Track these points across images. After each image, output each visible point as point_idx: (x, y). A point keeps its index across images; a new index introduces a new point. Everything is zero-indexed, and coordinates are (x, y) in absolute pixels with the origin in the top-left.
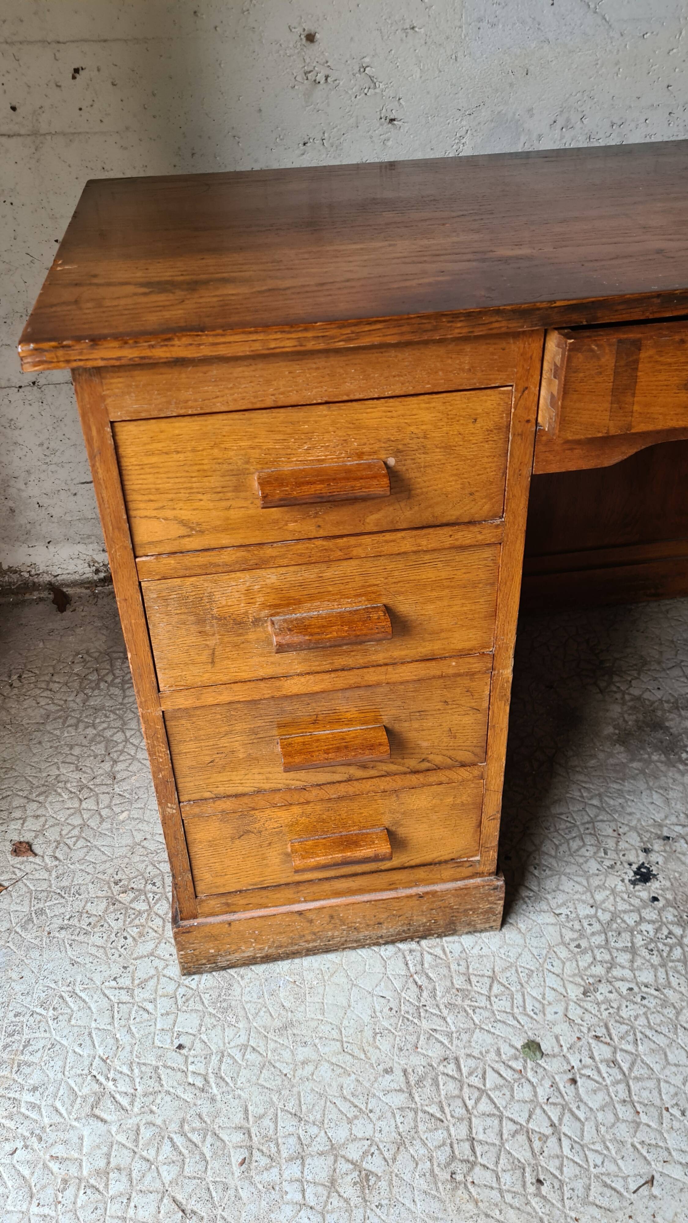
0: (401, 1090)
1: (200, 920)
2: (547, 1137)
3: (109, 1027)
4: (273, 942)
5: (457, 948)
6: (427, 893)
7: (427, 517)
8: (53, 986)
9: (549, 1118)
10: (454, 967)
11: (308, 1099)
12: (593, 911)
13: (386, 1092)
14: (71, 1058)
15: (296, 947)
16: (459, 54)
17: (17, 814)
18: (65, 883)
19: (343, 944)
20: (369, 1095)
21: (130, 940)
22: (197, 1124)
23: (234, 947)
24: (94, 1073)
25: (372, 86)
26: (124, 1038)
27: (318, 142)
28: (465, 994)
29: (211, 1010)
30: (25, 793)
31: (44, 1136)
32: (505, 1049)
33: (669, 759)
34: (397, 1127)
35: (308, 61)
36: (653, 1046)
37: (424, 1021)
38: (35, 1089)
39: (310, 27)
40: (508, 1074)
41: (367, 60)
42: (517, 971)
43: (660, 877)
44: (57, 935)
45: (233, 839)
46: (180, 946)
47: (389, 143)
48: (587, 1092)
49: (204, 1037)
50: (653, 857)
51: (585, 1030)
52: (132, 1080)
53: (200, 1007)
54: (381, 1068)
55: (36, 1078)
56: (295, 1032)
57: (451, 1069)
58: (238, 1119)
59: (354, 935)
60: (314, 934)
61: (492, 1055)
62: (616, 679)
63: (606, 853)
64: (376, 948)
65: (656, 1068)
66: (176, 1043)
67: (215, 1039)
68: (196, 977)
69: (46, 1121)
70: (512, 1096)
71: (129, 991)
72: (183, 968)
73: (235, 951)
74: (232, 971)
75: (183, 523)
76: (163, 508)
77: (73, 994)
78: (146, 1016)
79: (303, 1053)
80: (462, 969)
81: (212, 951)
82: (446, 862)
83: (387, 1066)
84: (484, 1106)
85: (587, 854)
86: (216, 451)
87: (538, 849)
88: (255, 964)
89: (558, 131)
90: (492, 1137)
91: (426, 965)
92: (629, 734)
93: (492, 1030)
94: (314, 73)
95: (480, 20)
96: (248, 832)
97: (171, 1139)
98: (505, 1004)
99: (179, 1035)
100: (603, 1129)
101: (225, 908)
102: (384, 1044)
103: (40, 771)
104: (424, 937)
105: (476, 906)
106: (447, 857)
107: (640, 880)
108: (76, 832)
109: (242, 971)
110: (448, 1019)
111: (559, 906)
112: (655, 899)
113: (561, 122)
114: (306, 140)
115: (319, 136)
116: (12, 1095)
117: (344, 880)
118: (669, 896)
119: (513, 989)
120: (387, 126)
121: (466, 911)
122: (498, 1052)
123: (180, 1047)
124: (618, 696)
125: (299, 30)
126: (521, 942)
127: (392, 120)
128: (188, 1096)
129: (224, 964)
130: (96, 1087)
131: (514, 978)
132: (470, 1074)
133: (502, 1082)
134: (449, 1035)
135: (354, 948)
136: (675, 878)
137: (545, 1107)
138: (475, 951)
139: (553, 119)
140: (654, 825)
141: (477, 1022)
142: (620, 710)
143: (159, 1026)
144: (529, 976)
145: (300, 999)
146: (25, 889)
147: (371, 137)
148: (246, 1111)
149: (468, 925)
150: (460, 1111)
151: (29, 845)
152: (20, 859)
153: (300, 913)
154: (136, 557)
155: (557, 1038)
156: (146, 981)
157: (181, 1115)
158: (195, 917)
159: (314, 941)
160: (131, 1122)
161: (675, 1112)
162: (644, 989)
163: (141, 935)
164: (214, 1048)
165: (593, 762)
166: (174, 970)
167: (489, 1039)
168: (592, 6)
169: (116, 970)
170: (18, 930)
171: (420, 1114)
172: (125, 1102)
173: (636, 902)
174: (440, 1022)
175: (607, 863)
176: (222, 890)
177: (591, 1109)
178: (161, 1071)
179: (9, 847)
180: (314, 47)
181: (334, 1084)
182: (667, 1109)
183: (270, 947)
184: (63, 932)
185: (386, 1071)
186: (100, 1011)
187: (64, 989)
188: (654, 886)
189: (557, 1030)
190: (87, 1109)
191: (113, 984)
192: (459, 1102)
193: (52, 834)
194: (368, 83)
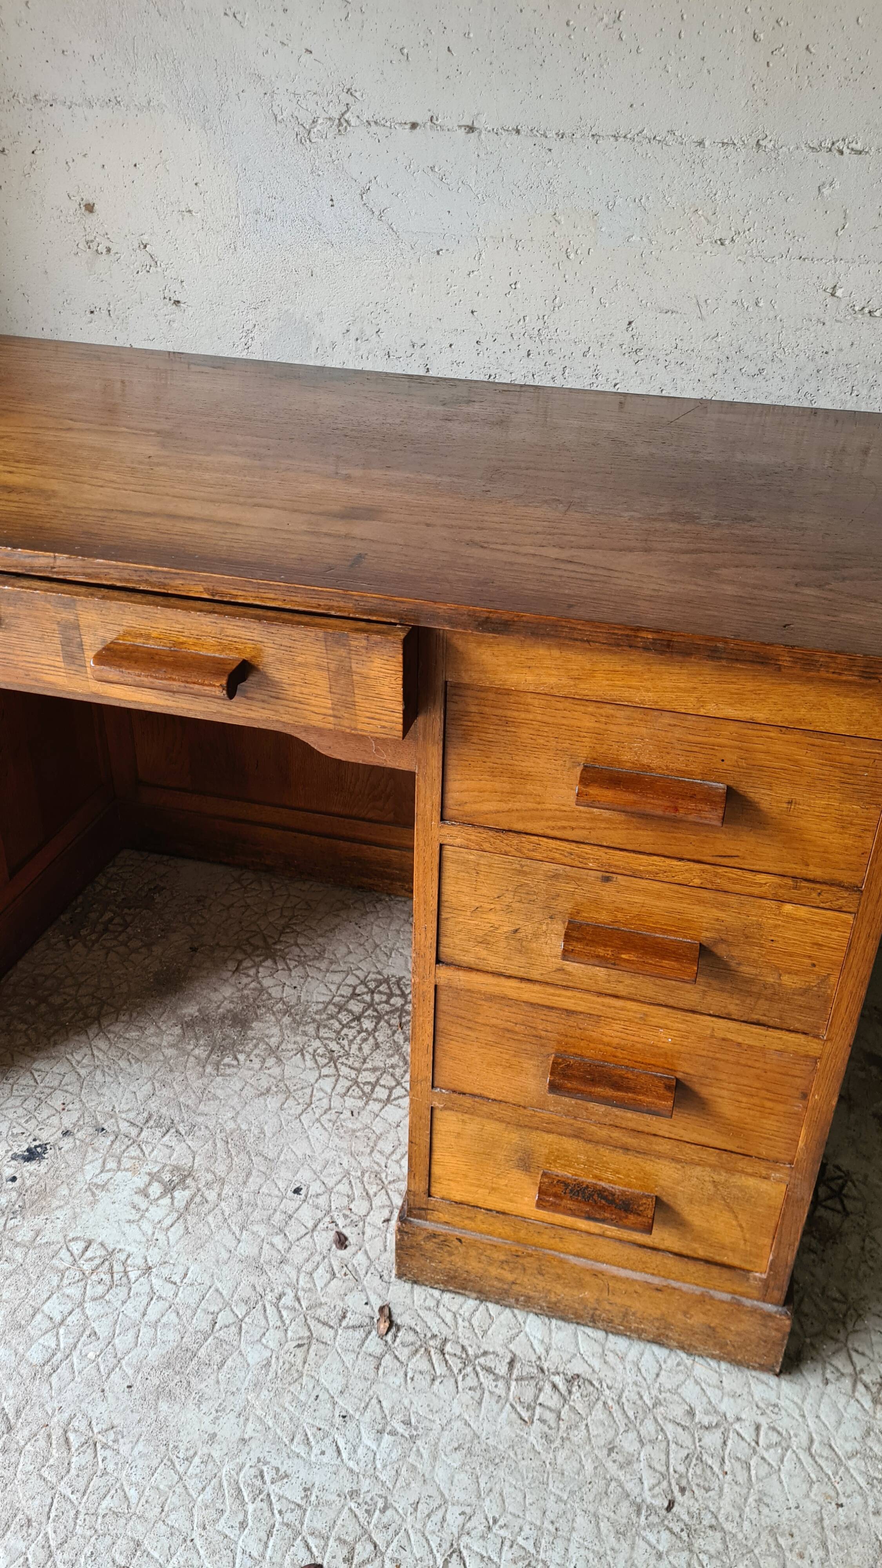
16: (239, 244)
25: (153, 264)
27: (105, 312)
33: (208, 1057)
35: (88, 230)
39: (88, 197)
41: (145, 237)
43: (45, 1162)
47: (175, 325)
50: (64, 1142)
63: (28, 1121)
89: (352, 341)
92: (205, 1021)
94: (95, 243)
95: (257, 212)
107: (23, 1157)
112: (13, 1179)
113: (354, 332)
114: (93, 308)
115: (105, 306)
118: (29, 1182)
120: (171, 307)
125: (78, 199)
127: (177, 302)
136: (57, 1168)
139: (346, 327)
140: (105, 1114)
142: (228, 995)
147: (156, 316)
165: (134, 1034)
168: (377, 213)
175: (17, 1131)
180: (93, 217)
188: (29, 1167)
194: (149, 261)
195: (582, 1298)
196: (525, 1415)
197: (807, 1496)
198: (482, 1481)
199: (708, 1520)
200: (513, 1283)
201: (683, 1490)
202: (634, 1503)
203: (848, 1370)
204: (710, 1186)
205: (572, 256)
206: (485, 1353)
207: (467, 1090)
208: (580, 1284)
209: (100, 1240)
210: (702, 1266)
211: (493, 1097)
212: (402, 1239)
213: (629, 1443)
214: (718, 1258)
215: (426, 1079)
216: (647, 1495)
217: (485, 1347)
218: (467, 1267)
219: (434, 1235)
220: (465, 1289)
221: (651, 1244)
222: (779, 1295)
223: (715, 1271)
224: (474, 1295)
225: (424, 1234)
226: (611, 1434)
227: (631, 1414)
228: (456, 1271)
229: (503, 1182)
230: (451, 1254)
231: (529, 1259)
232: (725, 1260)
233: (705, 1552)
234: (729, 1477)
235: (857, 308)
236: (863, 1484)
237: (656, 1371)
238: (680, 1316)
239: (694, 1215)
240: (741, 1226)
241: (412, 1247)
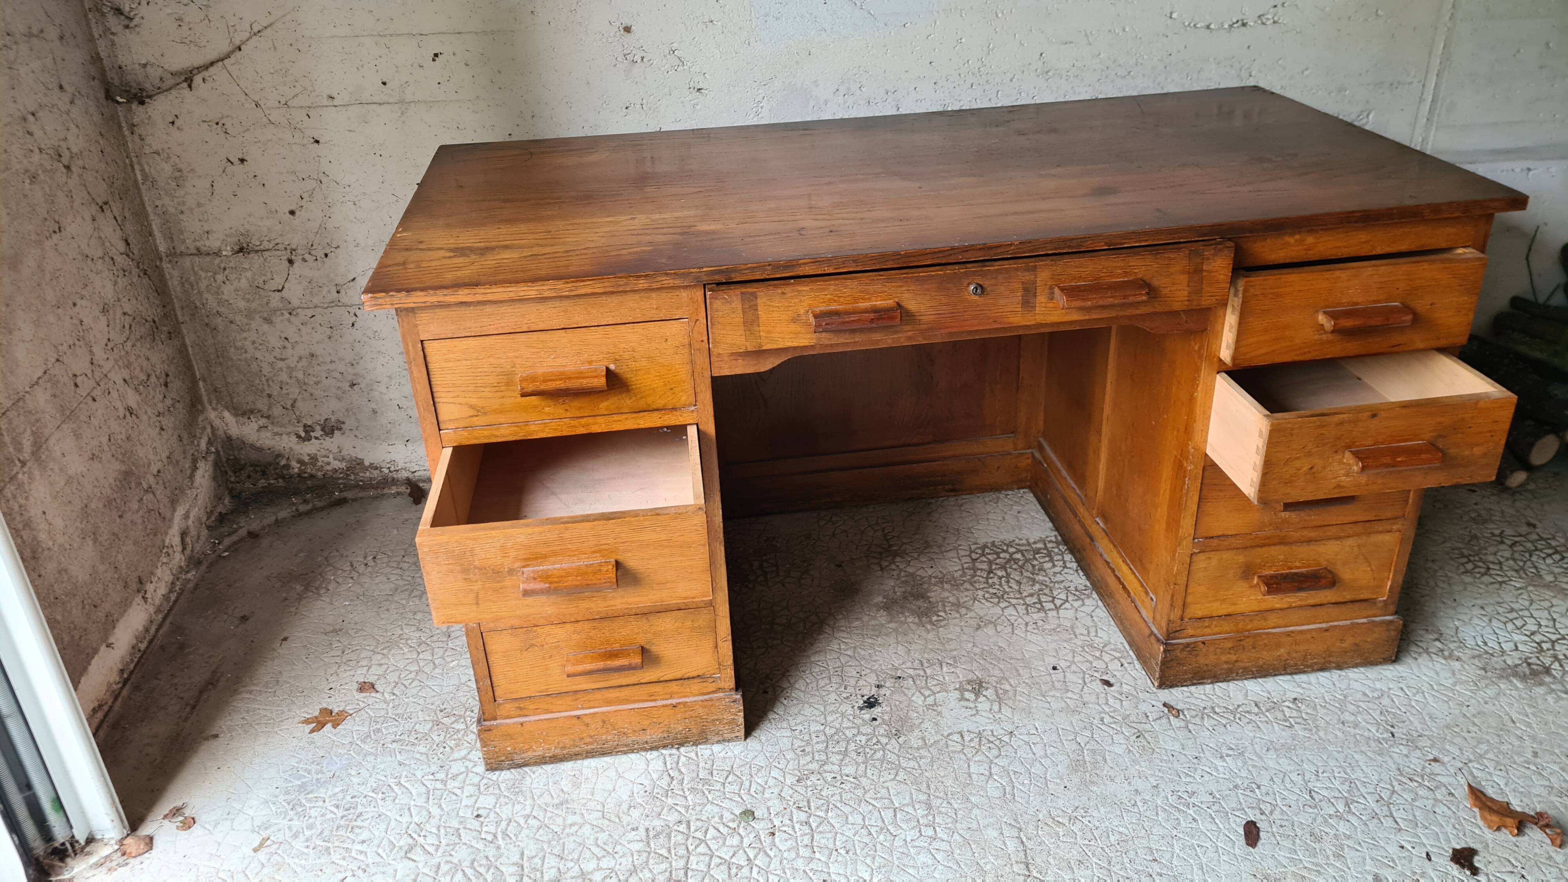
0: (642, 841)
1: (498, 721)
2: (742, 867)
3: (425, 805)
4: (558, 743)
5: (708, 752)
6: (679, 703)
7: (642, 404)
8: (383, 778)
9: (748, 856)
10: (701, 765)
11: (570, 846)
12: (822, 728)
13: (629, 842)
14: (393, 824)
15: (577, 749)
16: (752, 40)
17: (364, 663)
18: (400, 711)
19: (615, 748)
20: (617, 843)
21: (448, 749)
22: (484, 862)
23: (527, 746)
24: (410, 832)
25: (681, 64)
26: (435, 811)
27: (639, 106)
28: (705, 782)
29: (506, 793)
30: (372, 648)
31: (368, 870)
32: (727, 816)
33: (921, 621)
34: (633, 862)
35: (626, 46)
36: (839, 813)
37: (669, 799)
38: (363, 842)
39: (627, 22)
40: (724, 830)
41: (675, 45)
42: (750, 767)
43: (884, 705)
44: (390, 746)
45: (521, 651)
46: (484, 744)
47: (698, 107)
48: (781, 841)
49: (498, 810)
50: (883, 691)
51: (791, 803)
52: (439, 836)
53: (497, 792)
54: (629, 828)
55: (365, 835)
56: (569, 806)
57: (682, 828)
58: (516, 858)
59: (625, 740)
60: (591, 737)
61: (717, 819)
62: (898, 559)
63: (845, 689)
64: (644, 753)
65: (837, 826)
66: (476, 814)
67: (505, 812)
68: (497, 773)
69: (370, 861)
70: (724, 844)
71: (444, 782)
72: (487, 764)
73: (527, 750)
74: (526, 769)
75: (472, 407)
76: (458, 396)
77: (399, 784)
78: (454, 797)
79: (571, 819)
80: (708, 766)
81: (509, 749)
82: (693, 678)
83: (634, 826)
84: (702, 849)
85: (831, 689)
86: (492, 360)
87: (792, 686)
88: (545, 763)
89: (841, 97)
90: (702, 867)
91: (680, 764)
92: (895, 602)
93: (721, 804)
94: (632, 55)
95: (767, 15)
96: (533, 645)
97: (463, 871)
98: (735, 788)
99: (478, 809)
100: (785, 862)
101: (518, 712)
102: (636, 813)
103: (386, 631)
104: (682, 745)
105: (721, 717)
106: (695, 674)
107: (867, 707)
108: (412, 676)
109: (534, 768)
110: (689, 798)
111: (796, 725)
112: (875, 719)
113: (842, 90)
114: (628, 105)
115: (638, 102)
116: (346, 846)
117: (611, 690)
118: (886, 717)
119: (744, 778)
120: (695, 94)
121: (714, 720)
122: (721, 817)
123: (478, 816)
124: (895, 573)
125: (618, 24)
126: (760, 748)
127: (699, 90)
128: (480, 846)
129: (520, 761)
130: (410, 841)
131: (747, 772)
132: (696, 831)
133: (719, 835)
134: (687, 808)
135: (625, 753)
136: (895, 705)
137: (747, 850)
138: (722, 755)
139: (836, 87)
140: (891, 669)
141: (710, 799)
142: (892, 584)
143: (464, 803)
144: (758, 770)
145: (577, 786)
146: (366, 715)
147: (682, 103)
148: (522, 854)
149: (717, 734)
150: (682, 852)
151: (373, 686)
152: (364, 694)
153: (578, 717)
154: (440, 430)
155: (768, 809)
156: (457, 775)
157: (473, 857)
158: (495, 719)
159: (592, 744)
160: (435, 861)
161: (843, 852)
162: (845, 778)
163: (457, 745)
164: (504, 817)
165: (857, 623)
166: (481, 768)
167: (716, 809)
168: (858, 4)
169: (434, 768)
170: (359, 742)
171: (652, 854)
172: (431, 849)
173: (858, 721)
174: (683, 799)
175: (845, 695)
176: (515, 696)
177: (780, 850)
178: (462, 831)
179: (356, 686)
180: (631, 36)
181: (592, 838)
182: (837, 850)
183: (556, 748)
184: (395, 744)
185: (633, 829)
186: (419, 795)
187: (392, 782)
188: (877, 711)
189: (770, 804)
190: (402, 854)
191: (431, 777)
192: (684, 847)
193: (392, 677)
194: (677, 62)
195: (1279, 656)
196: (1287, 724)
197: (1450, 708)
198: (1294, 758)
199: (1415, 734)
200: (1236, 661)
201: (1392, 726)
202: (1374, 740)
203: (1421, 650)
204: (1356, 549)
205: (1000, 15)
206: (1239, 706)
207: (1215, 534)
208: (1278, 646)
209: (965, 730)
210: (1350, 606)
211: (1230, 533)
212: (1166, 657)
213: (1347, 717)
214: (1358, 598)
215: (1189, 535)
216: (1377, 734)
217: (1236, 703)
218: (1207, 662)
219: (1188, 645)
220: (1204, 678)
221: (1319, 603)
222: (1392, 608)
223: (1357, 605)
224: (1209, 681)
225: (1181, 647)
226: (1336, 717)
227: (1337, 705)
228: (1199, 667)
229: (1231, 592)
230: (1196, 656)
231: (1248, 640)
232: (1362, 597)
233: (1426, 747)
234: (1408, 714)
235: (1186, 24)
236: (1471, 694)
237: (1331, 683)
238: (1338, 644)
239: (1346, 574)
240: (1372, 570)
241: (1172, 660)
